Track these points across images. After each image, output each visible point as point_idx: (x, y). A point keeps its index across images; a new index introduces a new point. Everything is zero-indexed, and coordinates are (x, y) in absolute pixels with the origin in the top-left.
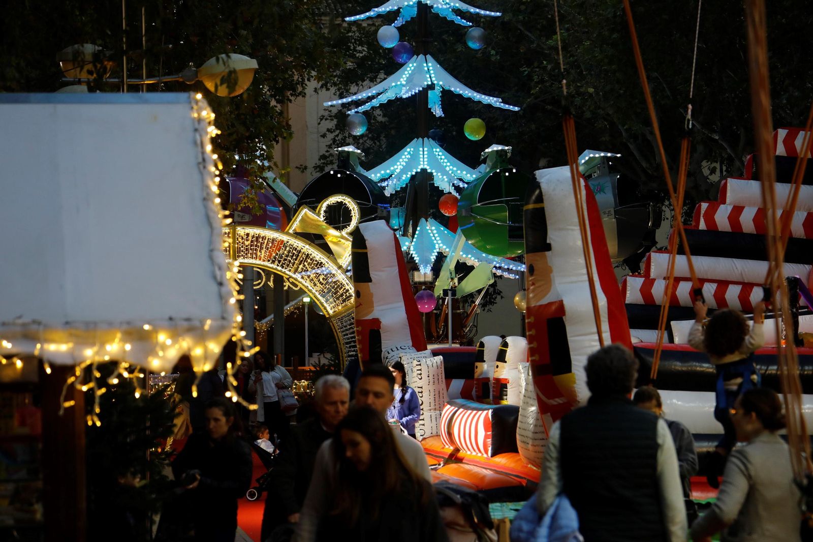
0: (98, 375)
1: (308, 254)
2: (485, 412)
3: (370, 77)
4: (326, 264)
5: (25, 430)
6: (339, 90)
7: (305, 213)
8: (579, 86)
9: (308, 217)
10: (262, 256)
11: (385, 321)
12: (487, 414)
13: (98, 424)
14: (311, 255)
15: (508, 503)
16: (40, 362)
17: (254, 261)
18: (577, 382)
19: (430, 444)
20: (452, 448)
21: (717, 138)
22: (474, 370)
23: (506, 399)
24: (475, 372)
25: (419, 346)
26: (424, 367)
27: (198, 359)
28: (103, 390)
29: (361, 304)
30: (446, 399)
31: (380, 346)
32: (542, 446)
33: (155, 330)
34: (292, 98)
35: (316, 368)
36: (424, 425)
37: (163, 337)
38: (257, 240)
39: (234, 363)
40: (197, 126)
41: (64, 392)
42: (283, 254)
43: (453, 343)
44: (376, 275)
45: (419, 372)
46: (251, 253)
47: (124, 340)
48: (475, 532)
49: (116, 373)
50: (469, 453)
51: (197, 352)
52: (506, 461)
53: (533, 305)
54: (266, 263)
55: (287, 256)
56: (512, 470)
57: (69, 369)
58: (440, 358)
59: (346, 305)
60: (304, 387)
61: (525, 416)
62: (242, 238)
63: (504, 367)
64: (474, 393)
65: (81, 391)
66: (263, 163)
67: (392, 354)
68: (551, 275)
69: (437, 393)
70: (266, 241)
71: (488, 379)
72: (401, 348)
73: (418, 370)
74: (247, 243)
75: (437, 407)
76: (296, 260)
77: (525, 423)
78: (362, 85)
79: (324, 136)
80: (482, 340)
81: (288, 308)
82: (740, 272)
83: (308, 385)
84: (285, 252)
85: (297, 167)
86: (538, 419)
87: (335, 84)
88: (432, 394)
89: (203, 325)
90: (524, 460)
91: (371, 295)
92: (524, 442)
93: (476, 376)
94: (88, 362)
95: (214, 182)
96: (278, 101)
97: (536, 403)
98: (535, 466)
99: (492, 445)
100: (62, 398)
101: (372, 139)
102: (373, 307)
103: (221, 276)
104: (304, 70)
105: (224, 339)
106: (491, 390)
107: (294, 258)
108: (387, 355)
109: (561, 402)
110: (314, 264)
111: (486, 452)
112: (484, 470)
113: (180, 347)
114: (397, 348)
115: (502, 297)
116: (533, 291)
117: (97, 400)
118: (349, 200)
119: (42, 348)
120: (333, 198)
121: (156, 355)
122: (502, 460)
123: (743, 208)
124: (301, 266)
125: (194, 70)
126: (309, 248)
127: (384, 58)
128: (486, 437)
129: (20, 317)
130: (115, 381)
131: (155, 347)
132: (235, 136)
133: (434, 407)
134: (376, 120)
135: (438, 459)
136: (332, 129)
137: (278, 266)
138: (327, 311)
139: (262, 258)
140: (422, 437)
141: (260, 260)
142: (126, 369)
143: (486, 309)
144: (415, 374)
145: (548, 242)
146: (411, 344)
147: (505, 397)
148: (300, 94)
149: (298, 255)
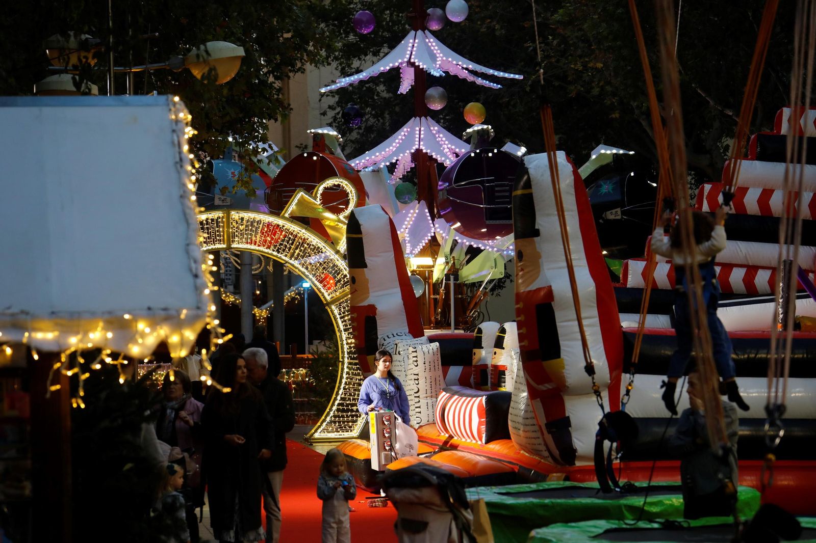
0: (82, 361)
1: (304, 239)
2: (480, 398)
3: (373, 52)
4: (323, 248)
5: (14, 413)
6: (341, 64)
7: (302, 196)
8: (587, 61)
9: (305, 200)
10: (258, 241)
11: (381, 307)
12: (481, 400)
13: (83, 406)
14: (307, 239)
15: (493, 487)
16: (28, 349)
17: (249, 246)
18: (566, 367)
19: (426, 431)
20: (447, 435)
21: (731, 114)
22: (472, 356)
23: (505, 386)
24: (473, 358)
25: (416, 332)
26: (420, 354)
27: (175, 346)
28: (87, 375)
29: (356, 290)
30: (443, 386)
31: (376, 334)
32: (533, 432)
33: (135, 319)
34: (291, 74)
35: (314, 356)
36: (420, 412)
37: (142, 326)
38: (252, 225)
39: (208, 350)
40: (174, 127)
41: (51, 377)
42: (279, 238)
43: (455, 329)
44: (371, 261)
45: (415, 359)
46: (245, 238)
47: (106, 329)
48: (452, 511)
49: (98, 359)
50: (463, 440)
51: (174, 339)
52: (500, 448)
53: (522, 291)
54: (261, 248)
55: (283, 241)
56: (504, 456)
57: (55, 356)
58: (436, 345)
59: (344, 291)
60: (302, 375)
61: (517, 402)
62: (237, 223)
63: (501, 354)
64: (472, 380)
65: (66, 376)
66: (258, 145)
67: (388, 340)
68: (540, 260)
69: (433, 380)
70: (261, 226)
71: (486, 366)
72: (397, 334)
73: (413, 357)
74: (241, 228)
75: (434, 394)
76: (292, 245)
77: (516, 409)
78: (364, 60)
79: (324, 114)
80: (480, 326)
81: (289, 294)
82: (744, 255)
83: (306, 373)
84: (281, 237)
85: (297, 147)
86: (529, 405)
87: (336, 58)
88: (428, 381)
89: (179, 315)
90: (517, 446)
91: (367, 281)
92: (515, 428)
93: (474, 363)
94: (73, 349)
95: (191, 181)
96: (276, 78)
97: (525, 388)
98: (527, 452)
99: (486, 432)
100: (49, 382)
101: (375, 116)
102: (369, 293)
103: (197, 269)
104: (296, 52)
105: (199, 327)
106: (489, 377)
107: (291, 243)
108: (383, 342)
109: (550, 387)
110: (311, 249)
111: (481, 440)
112: (478, 457)
113: (158, 335)
114: (393, 334)
115: (511, 281)
116: (522, 277)
117: (81, 384)
118: (346, 182)
119: (30, 336)
120: (330, 181)
121: (136, 342)
122: (496, 447)
123: (747, 189)
124: (297, 251)
125: (181, 58)
126: (305, 232)
127: (388, 31)
128: (480, 424)
129: (9, 308)
130: (98, 367)
131: (134, 336)
132: (228, 118)
133: (430, 395)
134: (379, 96)
135: (433, 446)
136: (333, 106)
137: (274, 251)
138: (324, 297)
139: (257, 243)
140: (418, 425)
141: (255, 244)
142: (109, 356)
143: (495, 293)
144: (411, 361)
145: (536, 227)
146: (407, 330)
147: (503, 384)
148: (299, 70)
149: (294, 240)
